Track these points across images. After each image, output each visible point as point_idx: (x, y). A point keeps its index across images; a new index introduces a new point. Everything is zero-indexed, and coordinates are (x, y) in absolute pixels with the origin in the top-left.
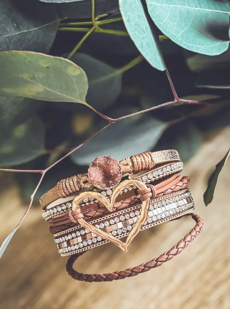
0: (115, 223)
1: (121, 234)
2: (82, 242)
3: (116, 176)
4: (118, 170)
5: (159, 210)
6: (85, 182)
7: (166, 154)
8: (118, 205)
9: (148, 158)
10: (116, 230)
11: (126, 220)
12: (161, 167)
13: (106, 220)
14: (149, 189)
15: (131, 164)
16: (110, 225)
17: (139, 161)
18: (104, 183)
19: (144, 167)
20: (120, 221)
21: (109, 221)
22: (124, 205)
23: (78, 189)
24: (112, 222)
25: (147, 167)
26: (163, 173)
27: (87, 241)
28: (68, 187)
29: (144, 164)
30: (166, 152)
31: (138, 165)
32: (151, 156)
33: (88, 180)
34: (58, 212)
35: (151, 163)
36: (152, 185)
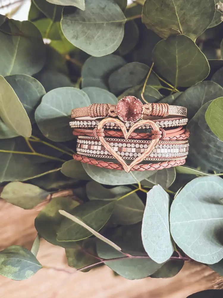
0: (131, 147)
1: (131, 157)
2: (100, 151)
3: (137, 114)
4: (140, 111)
5: (166, 151)
6: (112, 112)
7: (179, 110)
8: (134, 135)
9: (166, 109)
10: (129, 153)
11: (139, 148)
12: (172, 119)
13: (125, 142)
14: (161, 132)
15: (151, 109)
16: (126, 147)
17: (158, 109)
18: (126, 117)
19: (160, 114)
20: (135, 147)
21: (127, 144)
22: (138, 137)
23: (105, 115)
24: (129, 145)
25: (162, 115)
26: (172, 124)
27: (104, 151)
28: (98, 111)
29: (161, 112)
30: (179, 108)
31: (156, 112)
32: (168, 108)
33: (115, 110)
34: (83, 125)
35: (166, 113)
36: (164, 130)
